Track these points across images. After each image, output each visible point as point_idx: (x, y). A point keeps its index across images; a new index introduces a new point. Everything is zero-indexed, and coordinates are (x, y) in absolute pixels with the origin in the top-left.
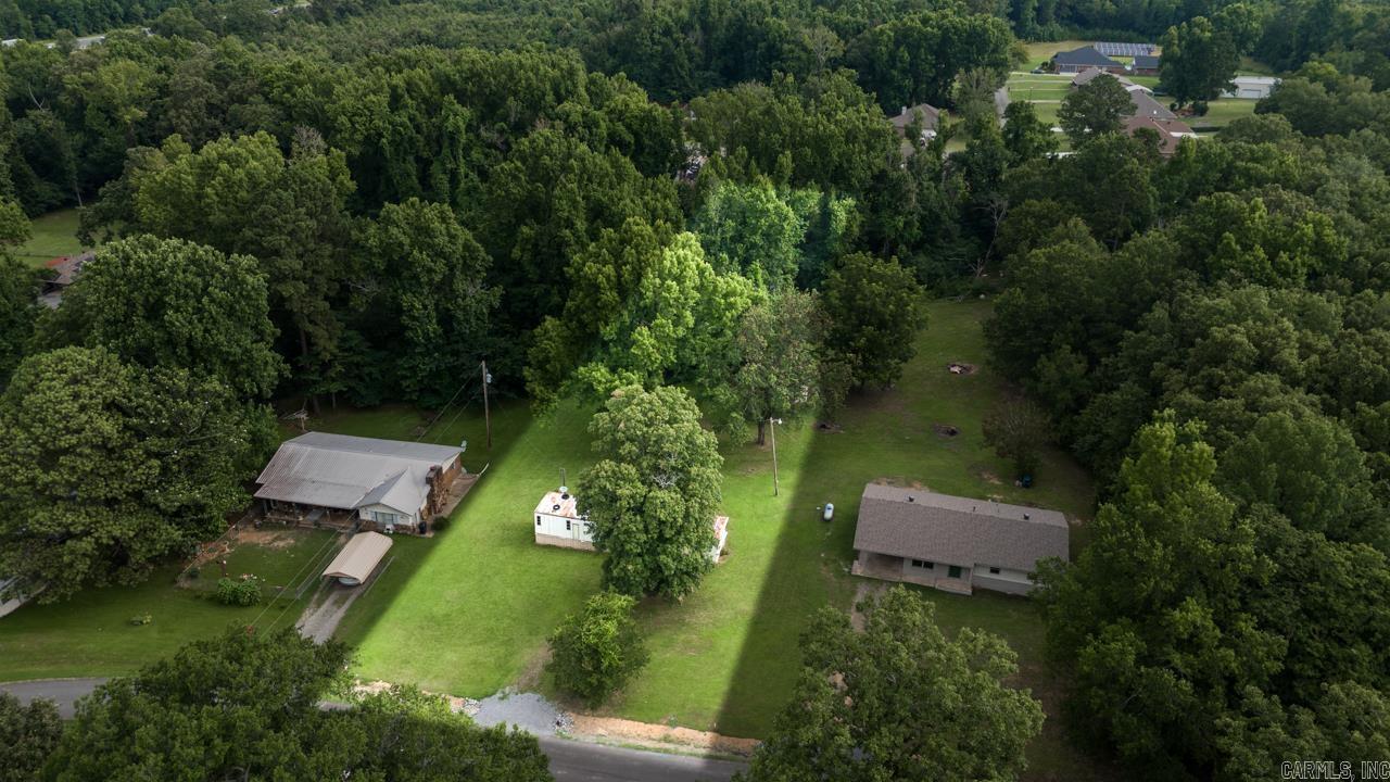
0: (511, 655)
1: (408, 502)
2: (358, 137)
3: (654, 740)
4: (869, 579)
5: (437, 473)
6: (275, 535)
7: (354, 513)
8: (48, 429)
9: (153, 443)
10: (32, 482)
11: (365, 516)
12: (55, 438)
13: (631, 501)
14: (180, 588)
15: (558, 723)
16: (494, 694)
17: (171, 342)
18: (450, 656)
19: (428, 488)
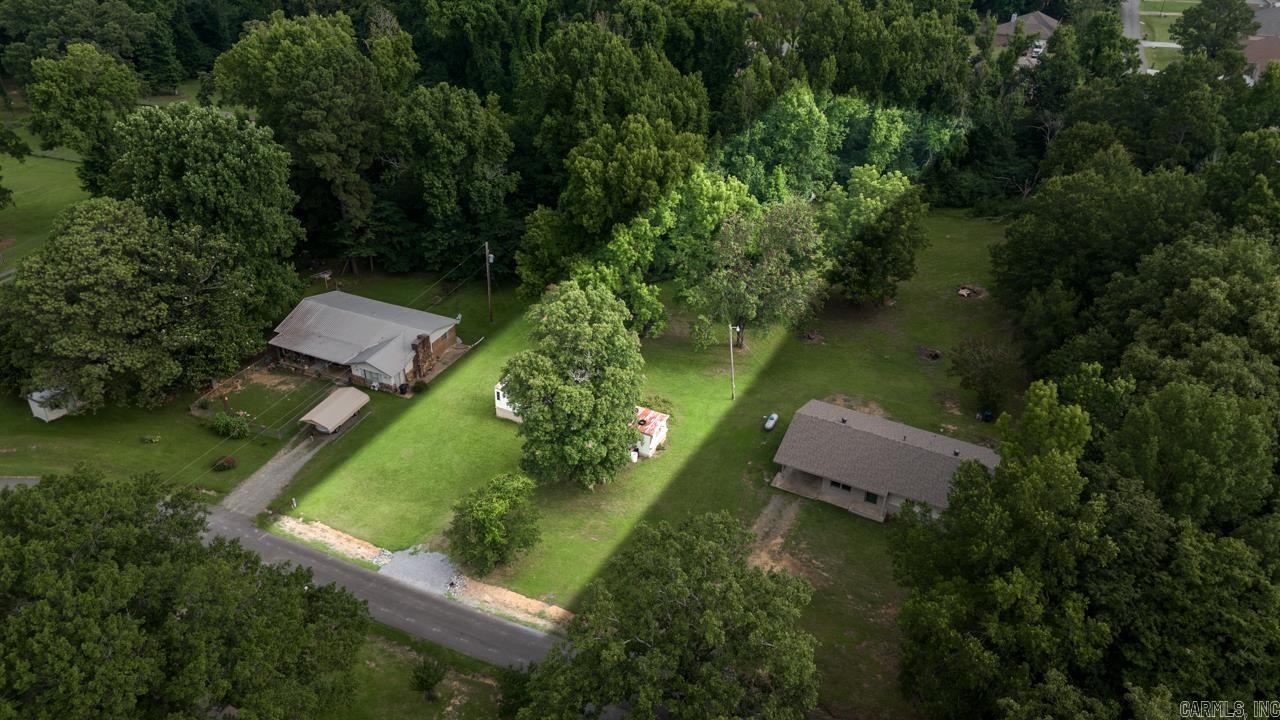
0: (435, 515)
1: (393, 365)
2: (445, 20)
3: (530, 613)
4: (785, 492)
5: (423, 342)
6: (283, 379)
7: (347, 368)
8: (72, 268)
9: (166, 289)
10: (58, 311)
11: (357, 372)
12: (78, 276)
13: (542, 392)
14: (192, 415)
15: (452, 584)
16: (408, 548)
17: (189, 200)
18: (385, 508)
19: (413, 354)
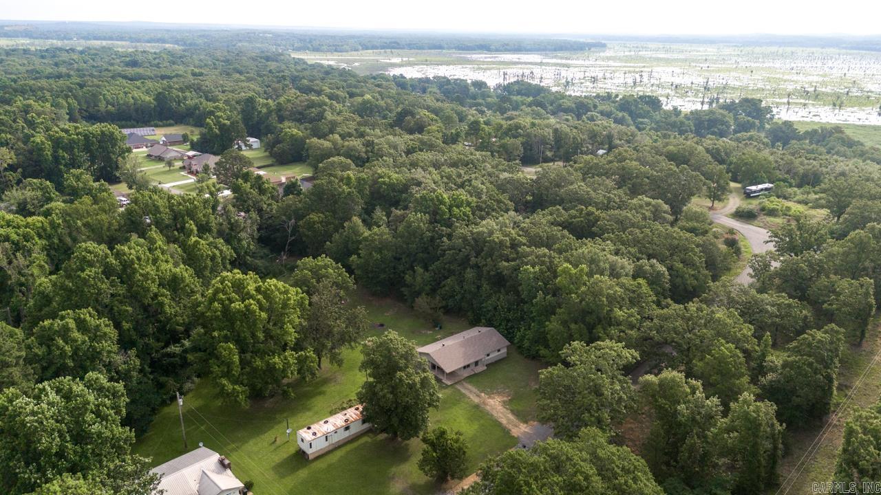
19: (229, 471)
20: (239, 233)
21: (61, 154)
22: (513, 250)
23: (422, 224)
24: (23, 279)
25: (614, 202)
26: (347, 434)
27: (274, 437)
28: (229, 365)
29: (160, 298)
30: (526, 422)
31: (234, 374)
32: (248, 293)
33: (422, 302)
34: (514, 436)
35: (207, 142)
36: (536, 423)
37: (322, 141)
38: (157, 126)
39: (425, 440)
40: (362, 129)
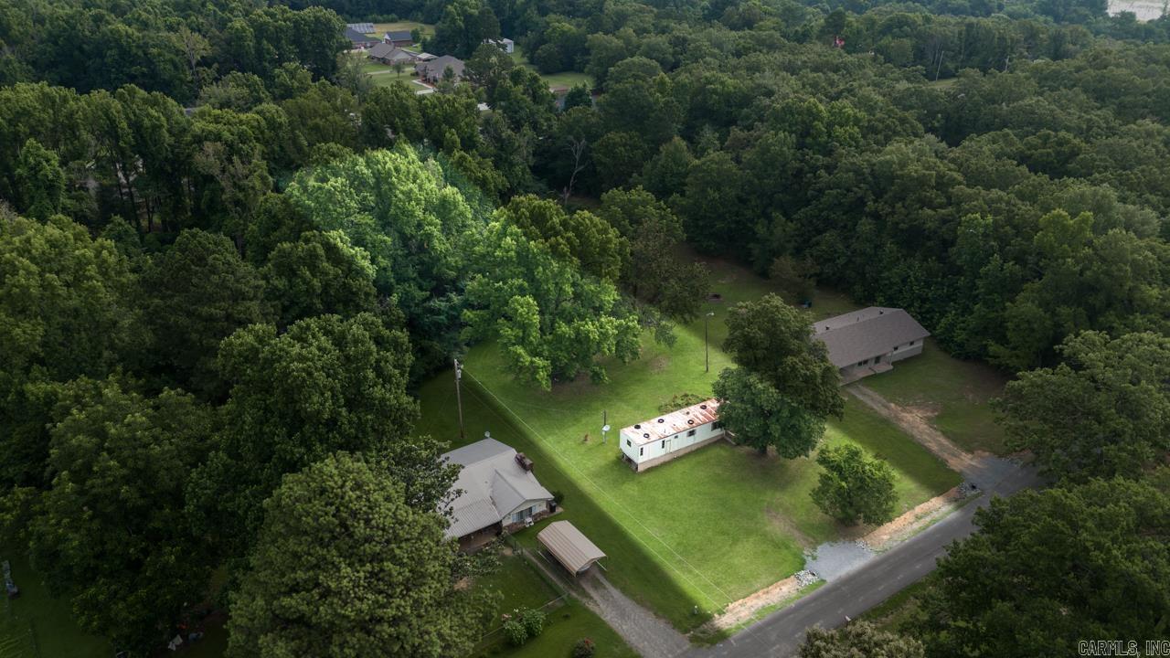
0: (766, 536)
11: (507, 522)
16: (804, 560)
19: (530, 474)
20: (511, 154)
21: (266, 47)
22: (939, 192)
23: (785, 149)
24: (241, 195)
25: (1099, 127)
26: (691, 441)
27: (583, 435)
28: (524, 327)
29: (427, 228)
30: (970, 451)
31: (532, 342)
32: (553, 228)
33: (785, 265)
34: (953, 470)
35: (444, 41)
36: (987, 454)
37: (610, 37)
38: (376, 22)
39: (823, 461)
40: (664, 23)
